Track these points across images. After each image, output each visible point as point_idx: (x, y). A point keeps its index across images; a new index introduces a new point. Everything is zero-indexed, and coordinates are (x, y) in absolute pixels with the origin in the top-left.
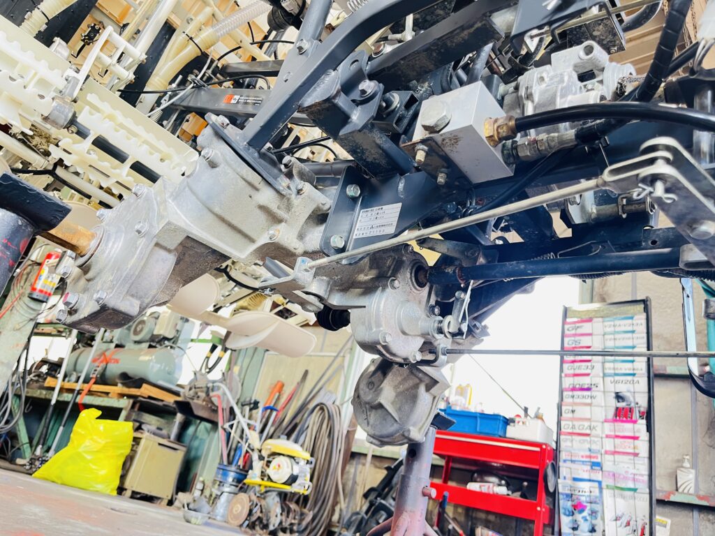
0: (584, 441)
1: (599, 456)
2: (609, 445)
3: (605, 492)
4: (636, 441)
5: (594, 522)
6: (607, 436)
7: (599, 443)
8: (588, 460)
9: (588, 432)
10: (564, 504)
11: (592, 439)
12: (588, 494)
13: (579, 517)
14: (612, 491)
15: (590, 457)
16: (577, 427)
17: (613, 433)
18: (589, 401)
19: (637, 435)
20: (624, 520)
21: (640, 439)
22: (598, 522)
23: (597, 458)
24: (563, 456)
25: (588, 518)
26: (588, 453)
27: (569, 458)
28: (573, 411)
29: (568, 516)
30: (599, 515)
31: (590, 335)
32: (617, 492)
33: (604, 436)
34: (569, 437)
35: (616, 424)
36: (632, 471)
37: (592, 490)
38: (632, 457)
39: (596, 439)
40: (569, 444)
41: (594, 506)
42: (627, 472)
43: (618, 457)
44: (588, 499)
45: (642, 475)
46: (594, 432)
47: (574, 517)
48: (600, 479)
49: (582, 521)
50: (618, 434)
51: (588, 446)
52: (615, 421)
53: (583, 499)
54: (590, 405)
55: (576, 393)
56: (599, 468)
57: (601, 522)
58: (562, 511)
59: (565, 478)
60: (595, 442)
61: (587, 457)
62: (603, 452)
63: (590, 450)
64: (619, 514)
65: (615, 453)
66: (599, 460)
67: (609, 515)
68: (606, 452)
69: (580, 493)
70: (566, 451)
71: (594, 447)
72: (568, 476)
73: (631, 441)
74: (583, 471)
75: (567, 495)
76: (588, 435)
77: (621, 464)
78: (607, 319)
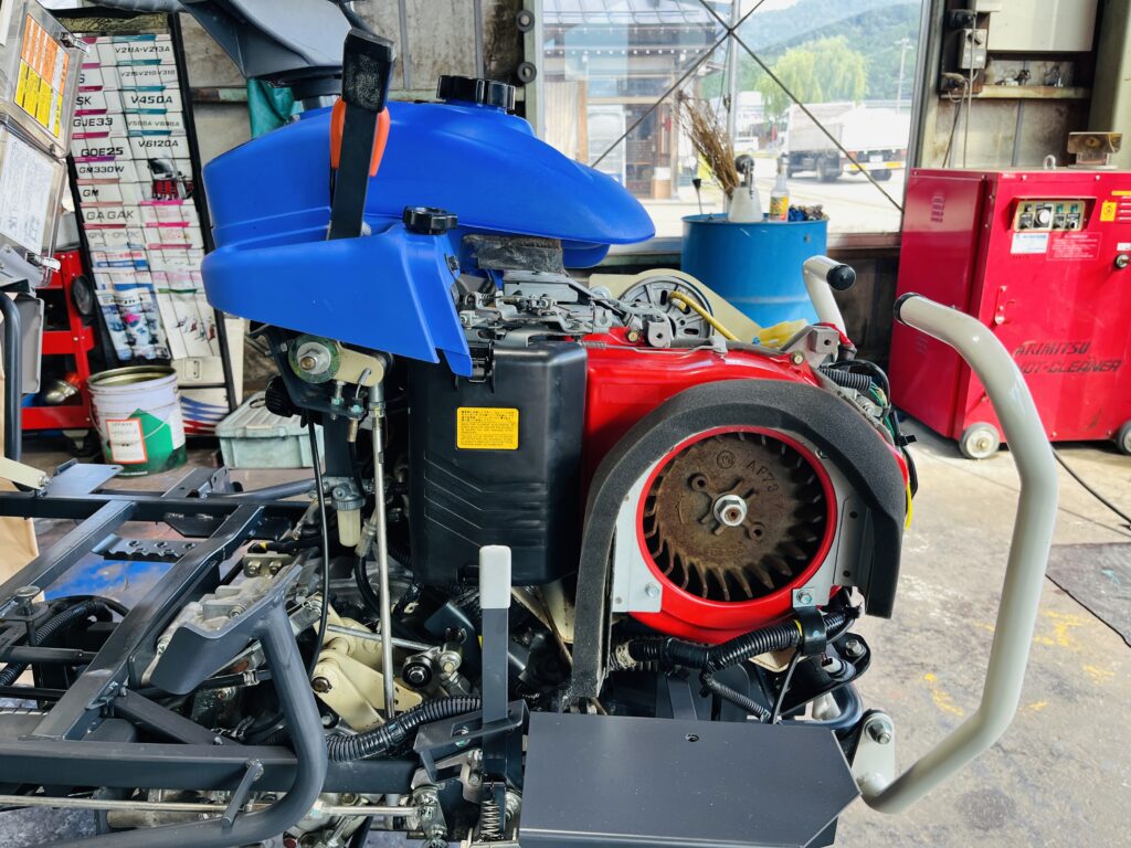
0: (119, 234)
1: (143, 252)
2: (152, 237)
3: (158, 296)
4: (186, 229)
5: (153, 332)
6: (149, 225)
7: (140, 235)
8: (129, 259)
9: (121, 221)
10: (112, 318)
11: (130, 230)
12: (137, 302)
13: (134, 331)
14: (167, 295)
15: (131, 255)
16: (105, 215)
17: (155, 220)
18: (114, 175)
19: (186, 219)
20: (189, 324)
21: (189, 224)
22: (158, 331)
23: (139, 255)
24: (96, 257)
25: (145, 329)
26: (128, 251)
27: (104, 260)
28: (95, 192)
29: (120, 330)
30: (158, 324)
31: (97, 66)
32: (173, 295)
33: (144, 225)
34: (98, 231)
35: (157, 207)
36: (185, 267)
37: (142, 296)
38: (184, 250)
39: (134, 230)
40: (99, 240)
41: (148, 314)
42: (180, 270)
43: (167, 252)
44: (140, 309)
46: (130, 222)
47: (128, 331)
48: (149, 282)
49: (138, 334)
50: (162, 220)
51: (126, 240)
52: (153, 204)
53: (133, 309)
54: (116, 181)
55: (93, 165)
56: (145, 268)
57: (162, 331)
58: (110, 327)
59: (104, 287)
60: (133, 234)
61: (127, 255)
62: (147, 247)
63: (129, 246)
64: (181, 318)
65: (162, 247)
66: (144, 258)
67: (169, 322)
68: (152, 247)
69: (128, 304)
70: (98, 251)
71: (134, 241)
72: (108, 283)
73: (180, 228)
74: (126, 275)
75: (112, 307)
76: (123, 226)
77: (173, 261)
78: (118, 38)
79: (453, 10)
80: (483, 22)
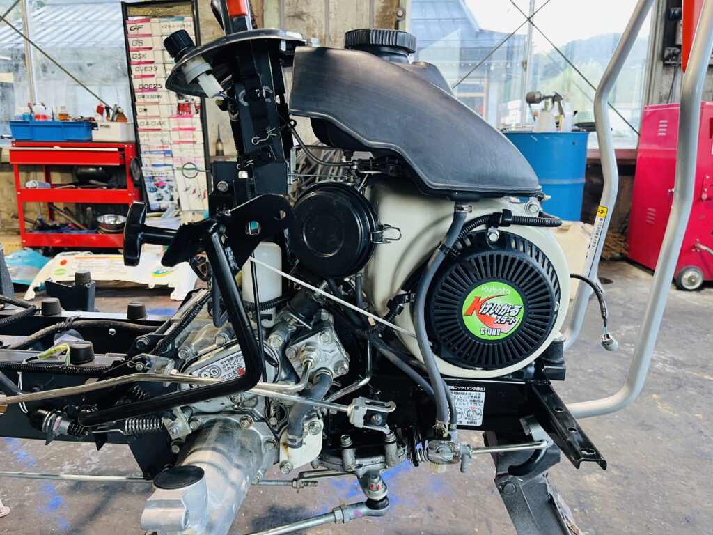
0: (157, 135)
1: (169, 146)
2: (175, 136)
3: (176, 172)
4: (194, 132)
5: (172, 194)
6: (174, 130)
7: (168, 135)
8: (162, 149)
9: (159, 127)
10: (149, 184)
11: (163, 132)
12: (165, 175)
13: (161, 191)
14: (181, 171)
15: (163, 147)
16: (150, 123)
17: (177, 127)
18: (156, 100)
19: (194, 126)
20: (191, 190)
21: (197, 129)
22: (174, 193)
23: (167, 147)
24: (143, 148)
25: (168, 191)
26: (161, 144)
27: (148, 150)
28: (145, 110)
29: (153, 192)
30: (174, 189)
31: (150, 35)
32: (184, 170)
33: (171, 129)
34: (145, 133)
35: (179, 119)
36: (192, 155)
37: (167, 172)
38: (192, 144)
39: (165, 132)
40: (146, 138)
41: (171, 183)
42: (190, 156)
43: (183, 146)
44: (166, 179)
45: (199, 157)
46: (163, 127)
47: (158, 192)
48: (171, 163)
49: (164, 193)
50: (181, 127)
51: (160, 138)
52: (177, 117)
53: (163, 179)
54: (157, 103)
55: (145, 94)
56: (170, 155)
57: (177, 193)
58: (148, 190)
59: (146, 166)
60: (165, 135)
61: (160, 147)
62: (172, 142)
63: (162, 141)
64: (188, 186)
65: (180, 142)
66: (169, 149)
67: (181, 188)
68: (175, 143)
69: (160, 175)
70: (145, 145)
71: (165, 139)
72: (149, 164)
73: (190, 132)
74: (159, 159)
75: (150, 178)
76: (159, 130)
77: (185, 151)
78: (163, 19)
79: (357, 9)
80: (375, 15)
